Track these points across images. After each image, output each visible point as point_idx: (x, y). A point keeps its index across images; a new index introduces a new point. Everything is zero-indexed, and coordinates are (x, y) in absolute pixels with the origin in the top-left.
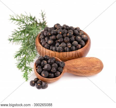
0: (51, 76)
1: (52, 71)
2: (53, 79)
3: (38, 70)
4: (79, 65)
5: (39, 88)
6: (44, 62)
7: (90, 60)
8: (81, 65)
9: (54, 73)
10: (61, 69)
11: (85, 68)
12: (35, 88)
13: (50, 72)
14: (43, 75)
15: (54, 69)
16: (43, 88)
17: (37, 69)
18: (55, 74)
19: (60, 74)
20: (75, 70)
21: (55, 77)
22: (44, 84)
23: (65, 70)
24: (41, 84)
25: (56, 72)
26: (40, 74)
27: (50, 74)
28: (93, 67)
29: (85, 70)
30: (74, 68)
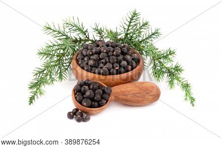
0: (94, 105)
1: (95, 98)
2: (97, 109)
3: (78, 98)
4: (129, 92)
5: (79, 121)
6: (84, 87)
7: (143, 85)
8: (133, 92)
9: (98, 102)
10: (107, 96)
11: (137, 95)
12: (74, 121)
13: (93, 100)
14: (85, 104)
15: (99, 96)
16: (84, 121)
17: (76, 98)
18: (100, 102)
19: (106, 103)
20: (124, 97)
21: (99, 106)
22: (85, 115)
23: (112, 97)
24: (82, 116)
25: (100, 101)
26: (80, 103)
27: (93, 103)
28: (148, 93)
29: (138, 98)
30: (123, 95)
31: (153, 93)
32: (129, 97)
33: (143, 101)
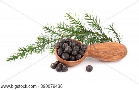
0: (71, 58)
1: (72, 53)
2: (74, 62)
3: (59, 53)
4: (101, 49)
5: (59, 71)
6: (65, 44)
7: (113, 45)
8: (104, 50)
9: (75, 56)
10: (83, 52)
11: (108, 52)
12: (54, 71)
13: (70, 54)
14: (64, 57)
15: (75, 52)
16: (63, 71)
18: (76, 57)
19: (82, 57)
20: (97, 54)
21: (76, 59)
22: (64, 66)
23: (87, 53)
24: (62, 67)
25: (76, 55)
26: (60, 56)
27: (71, 57)
28: (116, 51)
29: (107, 55)
30: (96, 52)
31: (121, 52)
32: (101, 54)
33: (112, 57)
